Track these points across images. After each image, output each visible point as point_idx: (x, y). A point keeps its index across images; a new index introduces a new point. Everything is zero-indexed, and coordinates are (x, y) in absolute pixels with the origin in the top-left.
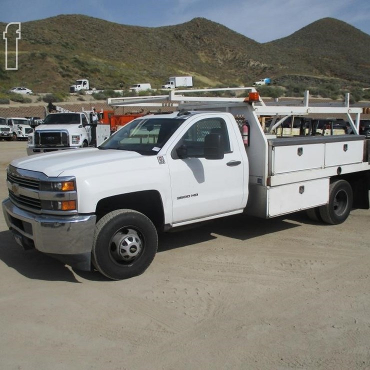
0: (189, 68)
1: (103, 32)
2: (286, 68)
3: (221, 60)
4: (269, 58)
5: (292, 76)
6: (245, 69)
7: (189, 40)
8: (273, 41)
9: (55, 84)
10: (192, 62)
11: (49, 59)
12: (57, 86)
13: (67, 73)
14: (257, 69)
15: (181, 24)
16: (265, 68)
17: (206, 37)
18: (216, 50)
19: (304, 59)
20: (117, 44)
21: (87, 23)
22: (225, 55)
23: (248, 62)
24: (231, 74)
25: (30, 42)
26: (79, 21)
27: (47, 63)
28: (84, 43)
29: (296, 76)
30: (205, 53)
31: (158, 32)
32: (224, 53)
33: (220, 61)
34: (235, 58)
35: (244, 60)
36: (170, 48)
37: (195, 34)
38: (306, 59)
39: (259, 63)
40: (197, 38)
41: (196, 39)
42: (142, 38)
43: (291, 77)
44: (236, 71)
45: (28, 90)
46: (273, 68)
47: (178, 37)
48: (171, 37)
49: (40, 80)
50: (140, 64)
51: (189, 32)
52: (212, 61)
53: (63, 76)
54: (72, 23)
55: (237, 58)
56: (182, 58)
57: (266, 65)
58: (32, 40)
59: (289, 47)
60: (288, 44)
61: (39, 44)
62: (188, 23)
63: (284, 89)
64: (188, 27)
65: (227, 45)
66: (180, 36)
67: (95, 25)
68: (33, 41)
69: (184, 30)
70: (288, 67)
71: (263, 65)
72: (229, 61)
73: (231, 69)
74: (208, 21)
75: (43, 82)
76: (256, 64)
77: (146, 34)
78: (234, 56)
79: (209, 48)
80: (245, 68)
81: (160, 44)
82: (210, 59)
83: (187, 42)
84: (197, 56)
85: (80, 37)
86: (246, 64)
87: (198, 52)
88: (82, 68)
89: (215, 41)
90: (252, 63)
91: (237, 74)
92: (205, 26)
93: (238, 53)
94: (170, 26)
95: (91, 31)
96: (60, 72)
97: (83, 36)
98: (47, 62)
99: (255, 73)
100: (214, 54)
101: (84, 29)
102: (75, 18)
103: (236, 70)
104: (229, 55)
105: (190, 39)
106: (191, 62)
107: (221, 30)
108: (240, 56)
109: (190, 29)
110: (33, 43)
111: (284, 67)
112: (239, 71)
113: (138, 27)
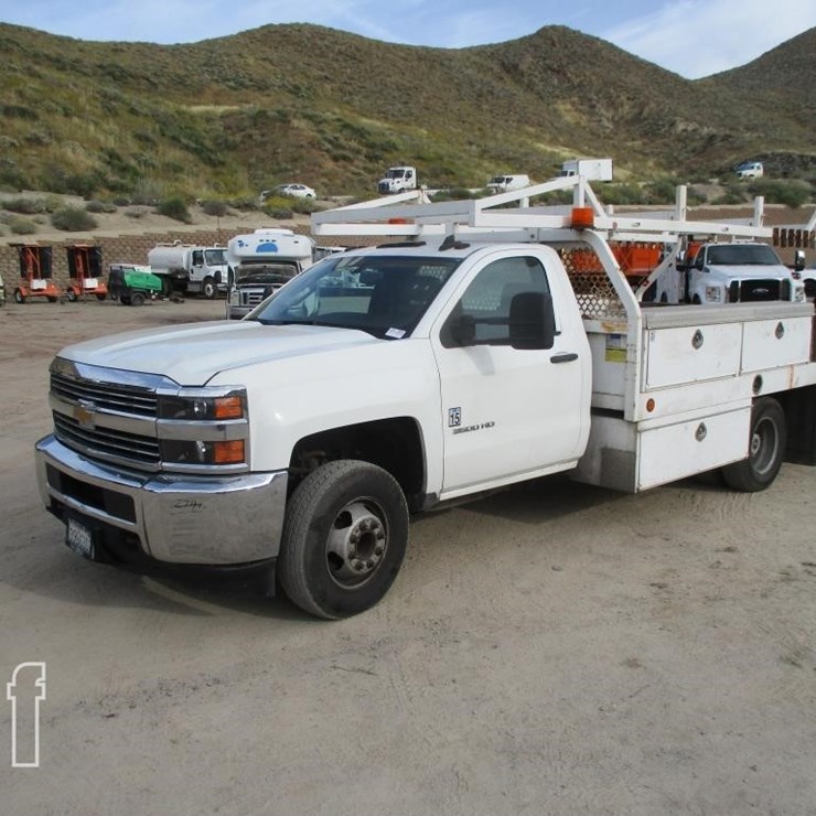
0: (547, 136)
1: (360, 61)
2: (759, 137)
3: (608, 119)
4: (718, 116)
5: (781, 155)
6: (666, 140)
7: (536, 77)
8: (715, 76)
9: (324, 175)
10: (552, 124)
11: (295, 123)
12: (330, 180)
13: (340, 152)
14: (693, 141)
15: (515, 41)
16: (712, 138)
17: (572, 69)
18: (595, 97)
19: (791, 114)
20: (394, 87)
21: (326, 42)
22: (616, 109)
23: (673, 124)
24: (635, 151)
25: (228, 86)
26: (308, 39)
27: (294, 132)
28: (328, 86)
29: (790, 156)
30: (573, 104)
31: (468, 58)
32: (613, 103)
33: (606, 123)
34: (640, 113)
35: (663, 120)
36: (501, 94)
37: (548, 62)
38: (795, 116)
39: (698, 126)
40: (554, 70)
41: (550, 72)
42: (438, 74)
43: (778, 159)
44: (644, 144)
45: (309, 191)
46: (730, 136)
47: (511, 69)
48: (497, 69)
49: (289, 167)
50: (454, 130)
51: (534, 58)
52: (589, 121)
53: (335, 159)
54: (294, 44)
55: (645, 114)
56: (529, 115)
57: (714, 131)
58: (229, 80)
59: (752, 88)
60: (750, 82)
61: (244, 90)
62: (531, 37)
63: (808, 186)
64: (531, 46)
65: (622, 87)
66: (516, 67)
67: (344, 48)
68: (232, 84)
69: (523, 55)
70: (762, 135)
71: (705, 131)
72: (626, 122)
73: (633, 140)
74: (574, 32)
75: (298, 172)
76: (690, 128)
77: (446, 63)
78: (636, 110)
79: (581, 95)
80: (665, 137)
81: (479, 86)
82: (584, 117)
83: (530, 81)
84: (556, 111)
85: (316, 73)
86: (667, 128)
87: (556, 103)
88: (364, 141)
89: (594, 78)
90: (681, 126)
91: (647, 151)
92: (569, 45)
93: (648, 104)
94: (490, 46)
95: (337, 60)
96: (328, 151)
97: (323, 70)
98: (293, 128)
99: (689, 148)
100: (594, 107)
101: (322, 55)
102: (299, 30)
103: (645, 140)
104: (627, 107)
105: (536, 73)
106: (549, 125)
107: (604, 53)
108: (651, 110)
109: (536, 50)
110: (231, 88)
111: (755, 135)
112: (652, 145)
113: (426, 49)
